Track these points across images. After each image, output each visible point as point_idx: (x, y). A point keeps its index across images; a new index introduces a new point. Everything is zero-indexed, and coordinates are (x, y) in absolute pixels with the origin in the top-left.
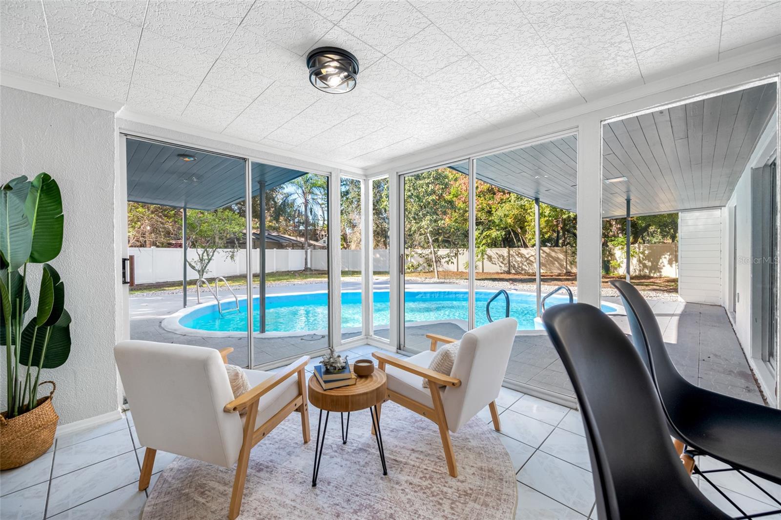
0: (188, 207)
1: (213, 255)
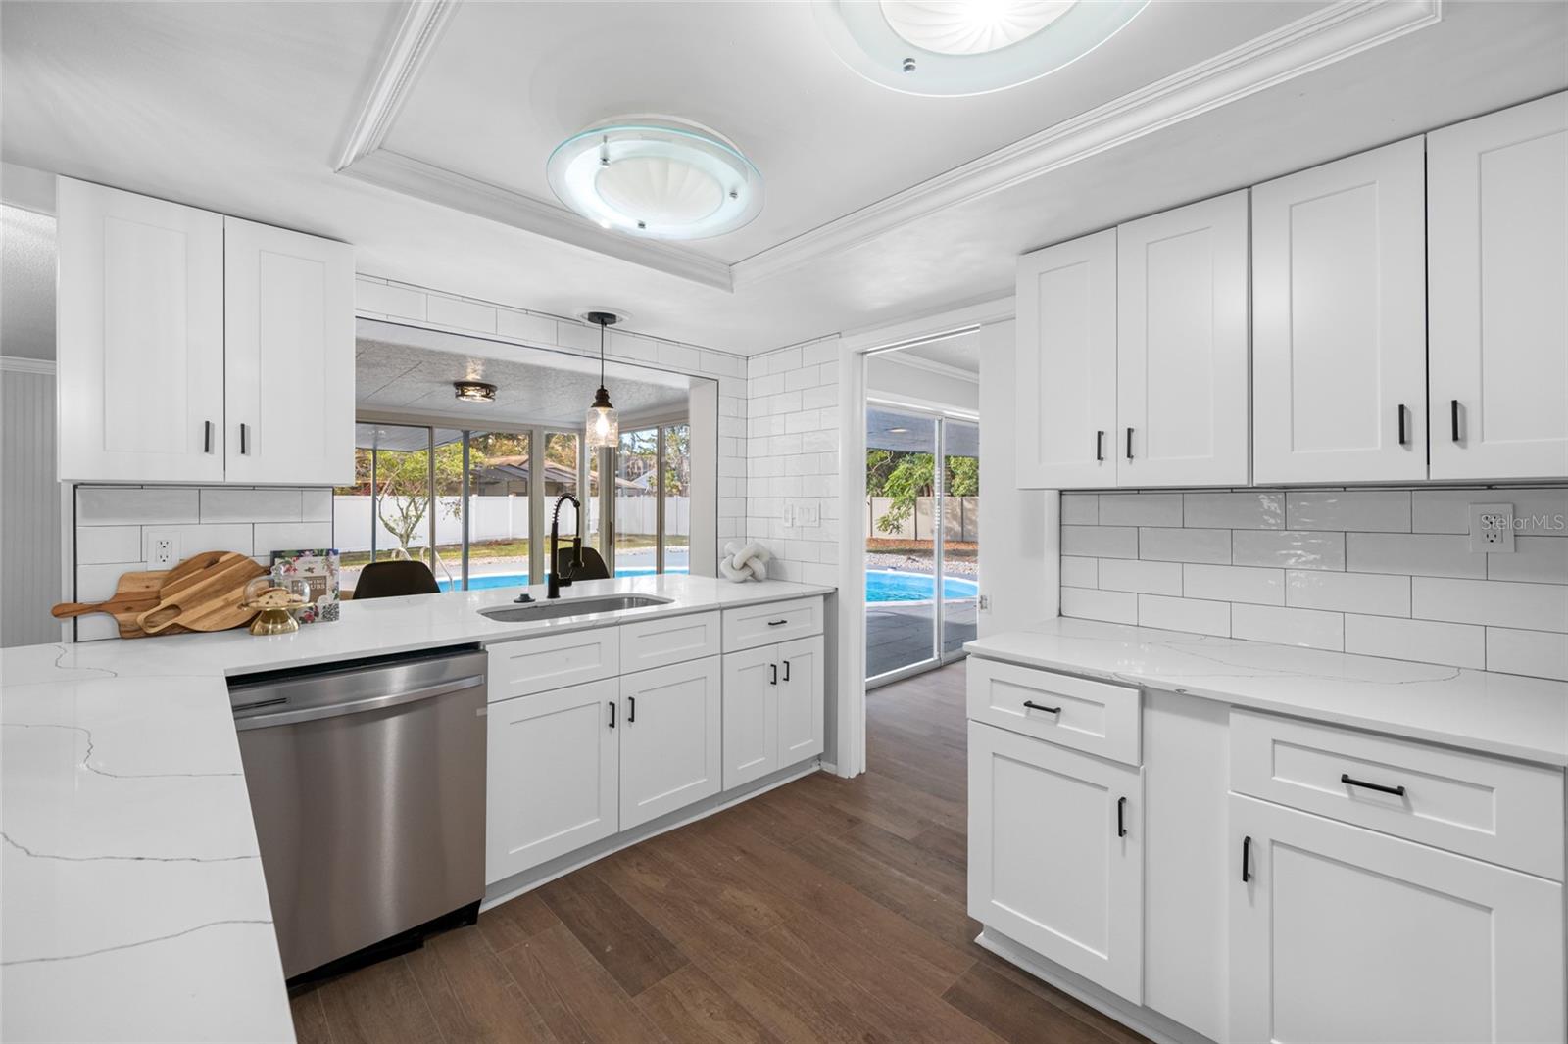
1: (424, 510)
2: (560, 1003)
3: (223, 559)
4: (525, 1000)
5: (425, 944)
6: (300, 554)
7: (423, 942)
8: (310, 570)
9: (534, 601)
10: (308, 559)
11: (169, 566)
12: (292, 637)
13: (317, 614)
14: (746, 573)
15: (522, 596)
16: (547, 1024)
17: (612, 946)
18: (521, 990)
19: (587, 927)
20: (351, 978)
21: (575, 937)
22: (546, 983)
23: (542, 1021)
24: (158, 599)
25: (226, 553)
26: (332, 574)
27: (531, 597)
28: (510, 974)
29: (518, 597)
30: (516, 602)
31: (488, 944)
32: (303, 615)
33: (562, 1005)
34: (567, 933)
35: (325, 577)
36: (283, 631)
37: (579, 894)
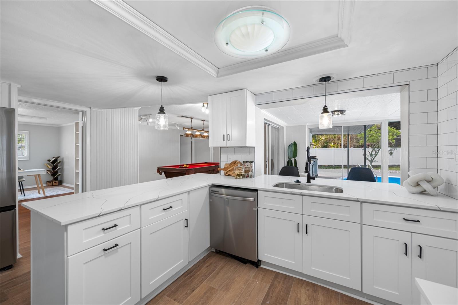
0: (349, 133)
1: (378, 153)
2: (243, 301)
3: (237, 162)
4: (241, 293)
5: (247, 264)
6: (247, 162)
7: (247, 263)
8: (248, 166)
9: (300, 182)
10: (248, 163)
11: (230, 163)
12: (241, 180)
13: (249, 176)
14: (419, 189)
15: (297, 180)
16: (236, 302)
17: (269, 303)
18: (243, 290)
19: (272, 292)
20: (233, 260)
21: (266, 292)
22: (248, 294)
23: (236, 301)
24: (228, 169)
25: (237, 161)
26: (251, 167)
27: (300, 181)
28: (247, 285)
29: (296, 181)
30: (295, 182)
31: (253, 275)
32: (247, 176)
33: (243, 303)
34: (267, 289)
35: (250, 168)
36: (239, 178)
37: (283, 282)
